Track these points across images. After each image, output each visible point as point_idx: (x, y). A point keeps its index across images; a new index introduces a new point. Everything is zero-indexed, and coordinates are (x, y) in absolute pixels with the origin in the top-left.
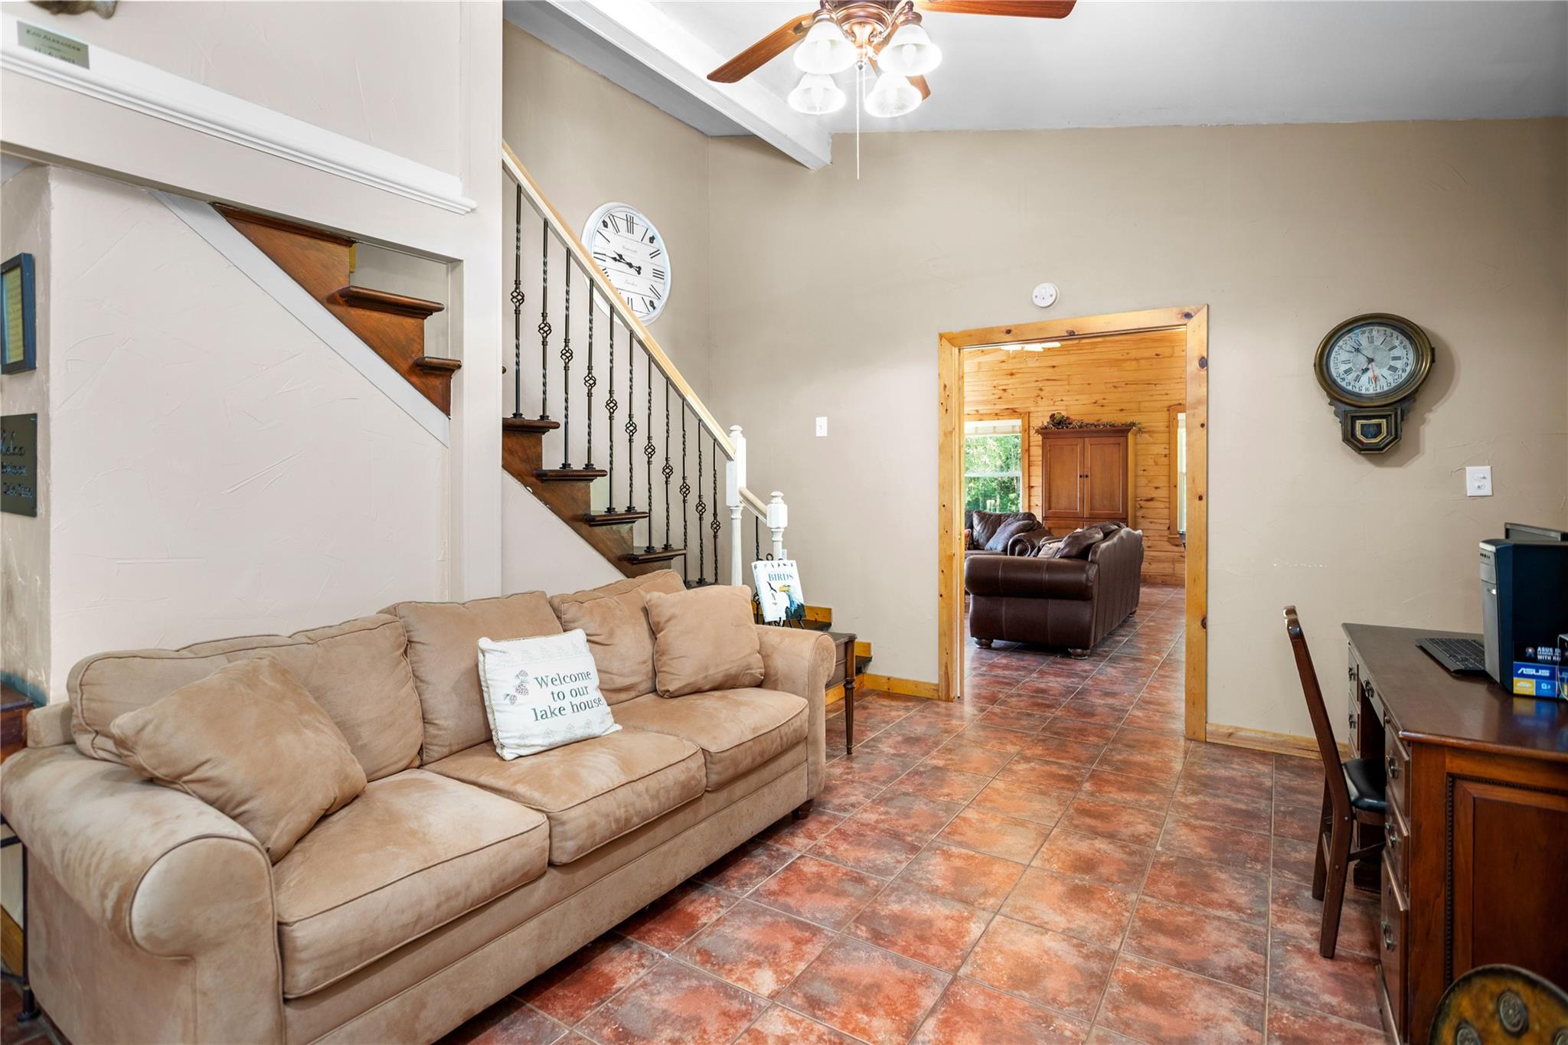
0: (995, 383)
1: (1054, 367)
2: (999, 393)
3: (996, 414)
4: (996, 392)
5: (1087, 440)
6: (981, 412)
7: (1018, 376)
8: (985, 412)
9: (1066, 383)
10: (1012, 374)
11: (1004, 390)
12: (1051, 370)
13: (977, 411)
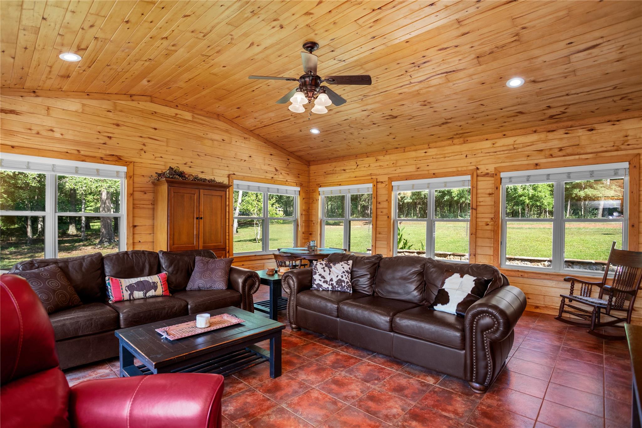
0: (99, 128)
1: (155, 129)
2: (103, 139)
3: (102, 158)
4: (100, 137)
5: (201, 191)
6: (82, 153)
7: (123, 128)
8: (87, 153)
9: (164, 144)
10: (118, 125)
11: (110, 138)
12: (153, 131)
13: (78, 151)
